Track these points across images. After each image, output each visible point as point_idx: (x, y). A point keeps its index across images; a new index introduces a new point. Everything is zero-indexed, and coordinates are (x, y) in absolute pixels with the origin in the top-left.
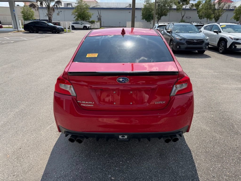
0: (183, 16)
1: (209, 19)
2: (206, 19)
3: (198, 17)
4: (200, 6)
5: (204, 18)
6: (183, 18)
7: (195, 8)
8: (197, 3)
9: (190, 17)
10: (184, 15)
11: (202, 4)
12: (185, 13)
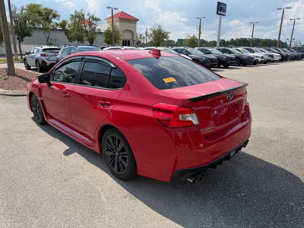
0: (47, 37)
1: (80, 42)
2: (76, 41)
3: (68, 40)
4: (66, 27)
5: (74, 41)
6: (48, 39)
7: (61, 29)
8: (61, 22)
9: (56, 39)
10: (49, 36)
11: (68, 24)
12: (49, 34)
